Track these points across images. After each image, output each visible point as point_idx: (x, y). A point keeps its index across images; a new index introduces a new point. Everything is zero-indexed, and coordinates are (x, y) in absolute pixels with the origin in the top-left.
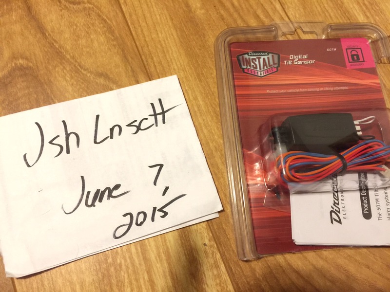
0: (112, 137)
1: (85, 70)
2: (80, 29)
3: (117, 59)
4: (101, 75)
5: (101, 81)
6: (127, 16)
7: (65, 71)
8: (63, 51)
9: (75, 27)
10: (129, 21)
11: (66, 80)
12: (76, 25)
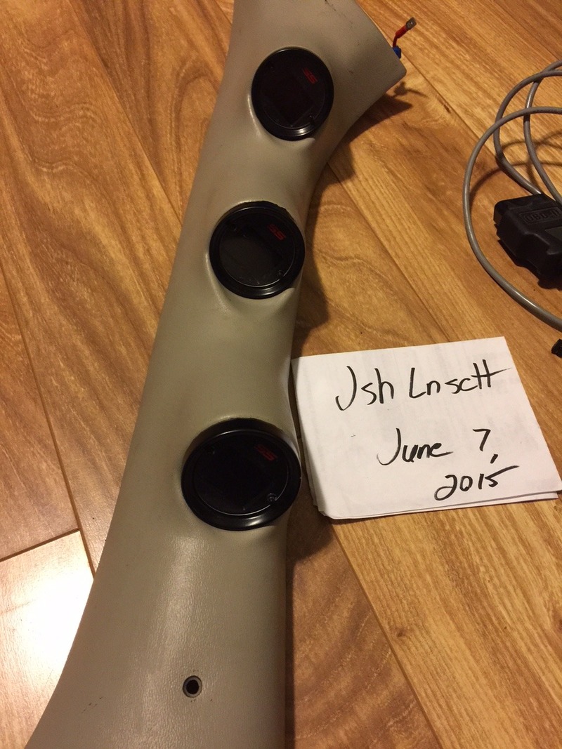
1: (370, 327)
2: (354, 286)
3: (403, 315)
7: (348, 330)
8: (340, 309)
9: (348, 284)
11: (352, 340)
12: (348, 281)
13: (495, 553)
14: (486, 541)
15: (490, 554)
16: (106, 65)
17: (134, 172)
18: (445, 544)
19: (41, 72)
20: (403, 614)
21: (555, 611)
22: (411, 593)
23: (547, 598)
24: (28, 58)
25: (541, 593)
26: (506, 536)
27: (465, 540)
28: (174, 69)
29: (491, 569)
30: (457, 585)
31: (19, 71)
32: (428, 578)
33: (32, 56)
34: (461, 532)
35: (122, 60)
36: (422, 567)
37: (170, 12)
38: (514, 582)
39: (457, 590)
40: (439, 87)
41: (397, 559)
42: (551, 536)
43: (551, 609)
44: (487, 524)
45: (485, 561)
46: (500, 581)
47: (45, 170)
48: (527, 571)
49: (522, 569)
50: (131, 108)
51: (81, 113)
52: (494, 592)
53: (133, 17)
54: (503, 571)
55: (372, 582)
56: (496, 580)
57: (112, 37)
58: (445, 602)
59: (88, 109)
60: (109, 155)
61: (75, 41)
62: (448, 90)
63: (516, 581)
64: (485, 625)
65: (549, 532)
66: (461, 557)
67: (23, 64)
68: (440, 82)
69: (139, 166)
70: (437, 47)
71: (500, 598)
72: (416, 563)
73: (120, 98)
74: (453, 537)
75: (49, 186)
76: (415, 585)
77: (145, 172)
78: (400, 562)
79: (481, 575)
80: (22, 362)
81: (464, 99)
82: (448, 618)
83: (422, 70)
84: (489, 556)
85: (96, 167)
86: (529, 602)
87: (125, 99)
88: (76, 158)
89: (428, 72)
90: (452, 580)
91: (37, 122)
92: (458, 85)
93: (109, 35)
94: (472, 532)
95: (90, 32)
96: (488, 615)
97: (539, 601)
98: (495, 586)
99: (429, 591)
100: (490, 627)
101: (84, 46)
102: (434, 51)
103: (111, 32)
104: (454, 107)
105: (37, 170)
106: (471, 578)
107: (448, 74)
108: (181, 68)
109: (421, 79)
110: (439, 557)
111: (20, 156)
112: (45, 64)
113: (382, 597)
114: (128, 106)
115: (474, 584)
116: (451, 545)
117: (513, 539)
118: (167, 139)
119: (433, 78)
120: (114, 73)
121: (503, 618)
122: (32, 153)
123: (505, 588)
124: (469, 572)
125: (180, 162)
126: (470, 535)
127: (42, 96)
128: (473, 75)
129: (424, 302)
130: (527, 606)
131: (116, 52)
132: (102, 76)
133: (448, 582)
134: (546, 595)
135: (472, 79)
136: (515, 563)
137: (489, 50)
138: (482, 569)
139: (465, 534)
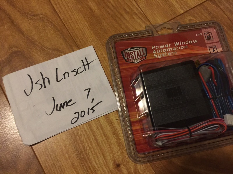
0: (65, 78)
2: (40, 29)
6: (62, 18)
8: (34, 41)
10: (63, 21)
13: (93, 141)
14: (90, 136)
15: (92, 142)
18: (74, 141)
21: (115, 161)
23: (112, 156)
25: (110, 155)
26: (98, 133)
27: (82, 138)
29: (92, 148)
30: (78, 157)
36: (65, 151)
38: (100, 152)
43: (113, 160)
44: (91, 130)
45: (90, 145)
48: (105, 147)
49: (103, 146)
52: (92, 157)
54: (96, 148)
56: (93, 152)
58: (73, 164)
63: (101, 151)
66: (81, 145)
71: (95, 159)
74: (78, 137)
79: (87, 150)
84: (91, 143)
86: (105, 159)
94: (85, 134)
96: (89, 166)
97: (109, 157)
98: (92, 154)
100: (90, 171)
106: (84, 153)
110: (72, 146)
115: (85, 155)
116: (77, 140)
121: (95, 167)
123: (97, 155)
124: (83, 150)
130: (104, 160)
134: (111, 155)
136: (101, 144)
138: (88, 148)
139: (82, 135)
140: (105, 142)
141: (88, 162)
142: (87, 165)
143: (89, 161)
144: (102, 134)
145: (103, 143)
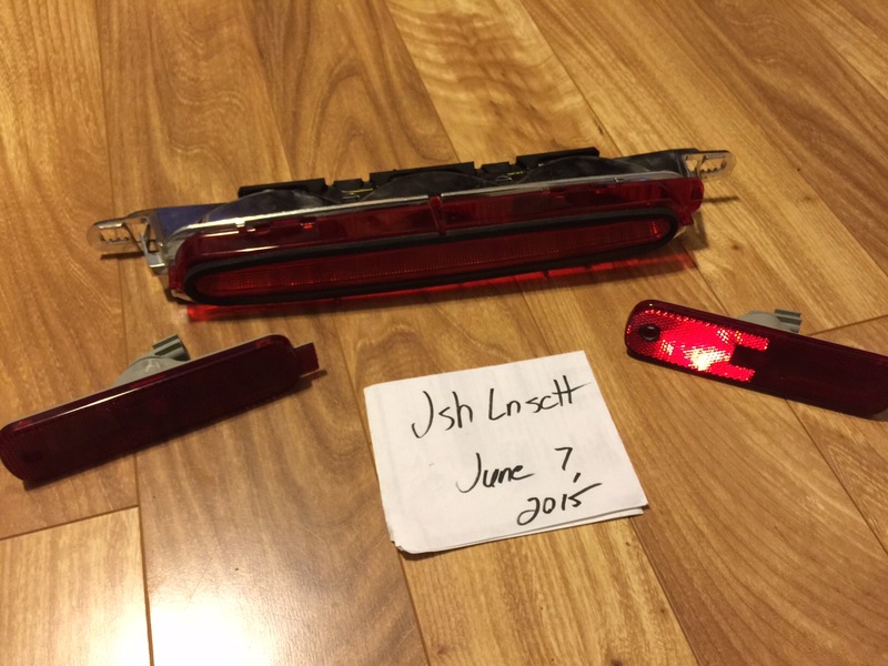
0: (509, 414)
1: (475, 340)
3: (512, 330)
4: (493, 346)
5: (494, 352)
7: (451, 339)
13: (557, 583)
14: (550, 568)
15: (552, 583)
16: (261, 55)
17: (267, 161)
18: (507, 566)
19: (195, 55)
20: (448, 631)
21: (609, 650)
22: (462, 611)
23: (602, 635)
24: (185, 40)
25: (597, 630)
26: (572, 566)
27: (529, 566)
28: (329, 65)
29: (550, 598)
30: (510, 610)
31: (174, 53)
32: (482, 598)
33: (189, 39)
34: (526, 557)
35: (279, 52)
36: (478, 587)
37: (337, 9)
38: (571, 614)
39: (510, 615)
40: (596, 107)
41: (453, 576)
42: (619, 571)
43: (605, 647)
44: (555, 552)
45: (546, 589)
46: (556, 610)
47: (179, 151)
48: (587, 605)
49: (583, 601)
50: (277, 99)
51: (227, 99)
52: (548, 621)
53: (298, 10)
54: (561, 602)
55: (423, 595)
56: (552, 610)
57: (273, 27)
58: (495, 625)
59: (234, 96)
60: (246, 143)
61: (235, 28)
62: (606, 111)
63: (574, 613)
64: (531, 655)
65: (618, 569)
66: (521, 582)
67: (180, 46)
68: (599, 102)
69: (274, 157)
70: (603, 68)
71: (554, 630)
72: (472, 583)
73: (269, 88)
74: (517, 560)
75: (180, 167)
76: (466, 604)
77: (279, 163)
78: (456, 579)
79: (538, 602)
80: (118, 335)
81: (621, 122)
82: (495, 642)
83: (582, 89)
84: (551, 585)
85: (231, 153)
86: (582, 636)
87: (274, 90)
88: (213, 143)
89: (588, 92)
90: (507, 604)
91: (181, 104)
92: (618, 107)
93: (271, 25)
94: (538, 558)
95: (253, 21)
96: (537, 644)
97: (594, 637)
98: (550, 616)
99: (481, 612)
100: (537, 657)
101: (244, 34)
102: (599, 71)
103: (272, 22)
104: (609, 129)
105: (172, 150)
106: (527, 604)
107: (610, 96)
108: (336, 65)
109: (579, 98)
110: (498, 579)
111: (158, 135)
112: (202, 49)
113: (430, 611)
114: (275, 96)
115: (529, 611)
116: (514, 568)
117: (579, 570)
118: (308, 133)
119: (593, 98)
120: (268, 64)
121: (552, 649)
122: (170, 134)
123: (561, 619)
124: (526, 597)
125: (315, 157)
126: (535, 561)
127: (193, 80)
128: (634, 98)
129: (537, 320)
130: (580, 640)
131: (274, 44)
132: (255, 66)
133: (503, 606)
134: (602, 632)
135: (633, 103)
136: (577, 595)
137: (658, 74)
138: (540, 596)
139: (530, 559)
140: (588, 594)
141: (536, 632)
142: (531, 640)
143: (540, 632)
144: (583, 573)
145: (584, 593)
